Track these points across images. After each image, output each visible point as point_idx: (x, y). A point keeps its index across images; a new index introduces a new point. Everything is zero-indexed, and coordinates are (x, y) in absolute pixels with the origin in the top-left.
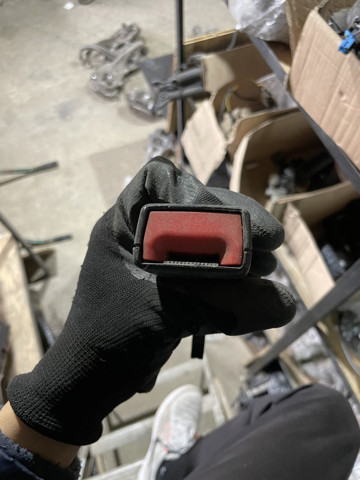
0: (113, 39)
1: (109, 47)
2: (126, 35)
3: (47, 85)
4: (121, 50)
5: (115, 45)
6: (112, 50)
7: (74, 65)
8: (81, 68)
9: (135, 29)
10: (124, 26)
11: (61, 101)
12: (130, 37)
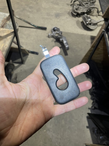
0: (85, 1)
3: (56, 6)
6: (83, 3)
7: (68, 4)
8: (70, 6)
11: (58, 12)
12: (92, 2)
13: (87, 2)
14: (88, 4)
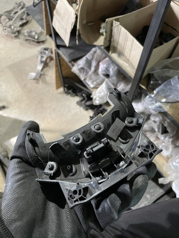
13: (16, 11)
14: (17, 12)
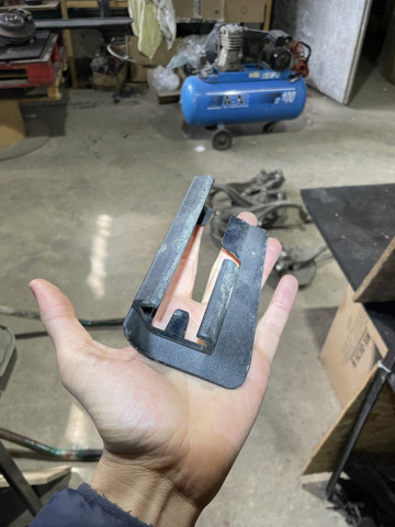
0: (247, 185)
1: (240, 192)
2: (265, 182)
4: (256, 196)
5: (248, 190)
6: (243, 195)
9: (277, 176)
10: (263, 173)
12: (270, 183)
